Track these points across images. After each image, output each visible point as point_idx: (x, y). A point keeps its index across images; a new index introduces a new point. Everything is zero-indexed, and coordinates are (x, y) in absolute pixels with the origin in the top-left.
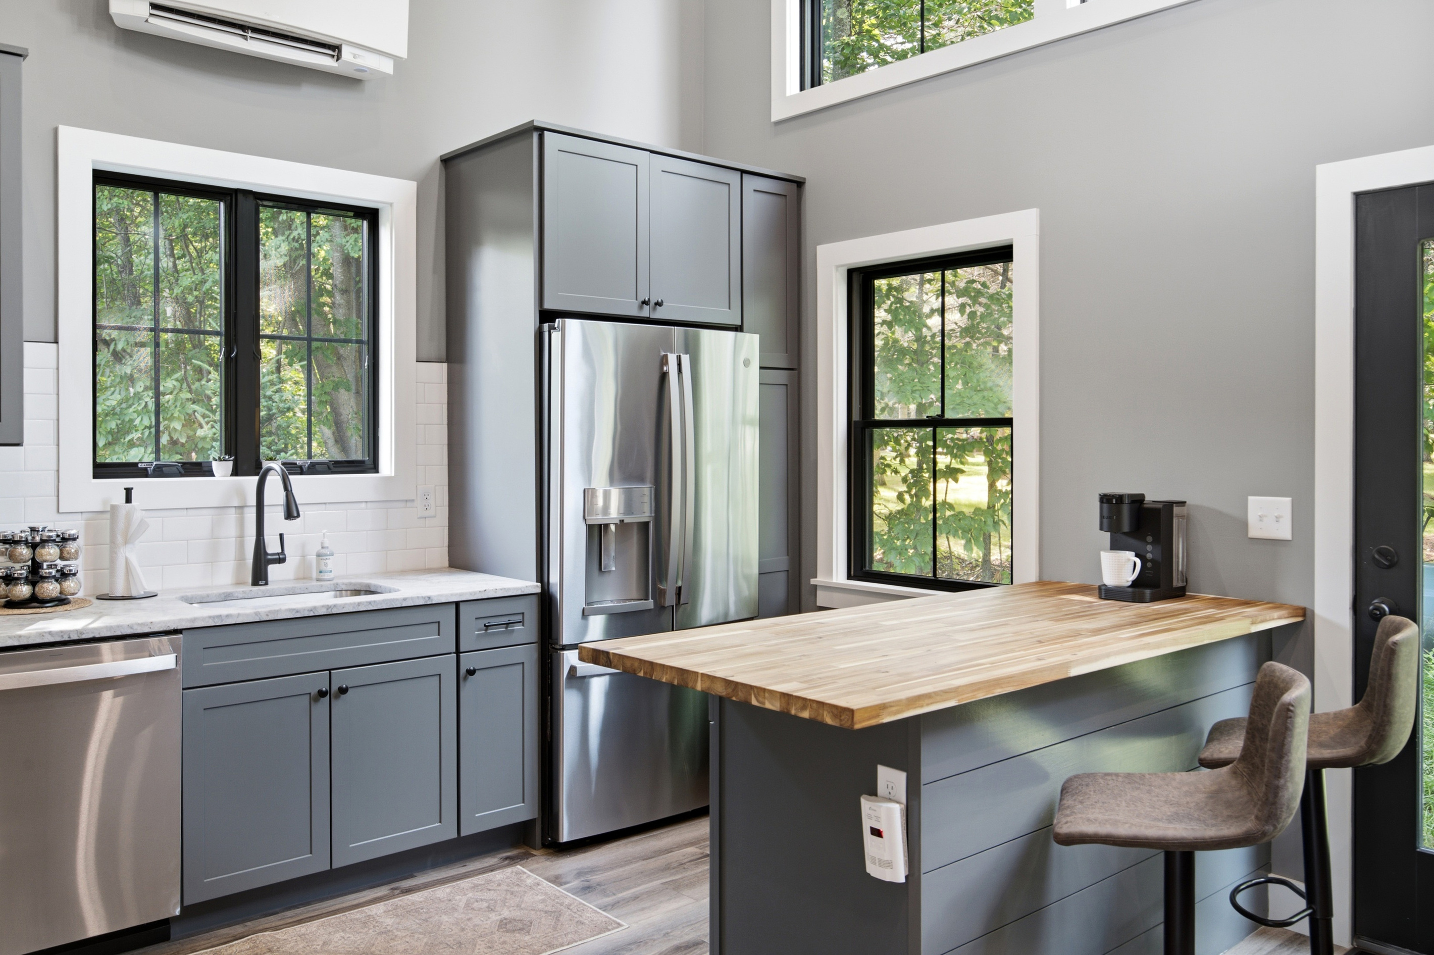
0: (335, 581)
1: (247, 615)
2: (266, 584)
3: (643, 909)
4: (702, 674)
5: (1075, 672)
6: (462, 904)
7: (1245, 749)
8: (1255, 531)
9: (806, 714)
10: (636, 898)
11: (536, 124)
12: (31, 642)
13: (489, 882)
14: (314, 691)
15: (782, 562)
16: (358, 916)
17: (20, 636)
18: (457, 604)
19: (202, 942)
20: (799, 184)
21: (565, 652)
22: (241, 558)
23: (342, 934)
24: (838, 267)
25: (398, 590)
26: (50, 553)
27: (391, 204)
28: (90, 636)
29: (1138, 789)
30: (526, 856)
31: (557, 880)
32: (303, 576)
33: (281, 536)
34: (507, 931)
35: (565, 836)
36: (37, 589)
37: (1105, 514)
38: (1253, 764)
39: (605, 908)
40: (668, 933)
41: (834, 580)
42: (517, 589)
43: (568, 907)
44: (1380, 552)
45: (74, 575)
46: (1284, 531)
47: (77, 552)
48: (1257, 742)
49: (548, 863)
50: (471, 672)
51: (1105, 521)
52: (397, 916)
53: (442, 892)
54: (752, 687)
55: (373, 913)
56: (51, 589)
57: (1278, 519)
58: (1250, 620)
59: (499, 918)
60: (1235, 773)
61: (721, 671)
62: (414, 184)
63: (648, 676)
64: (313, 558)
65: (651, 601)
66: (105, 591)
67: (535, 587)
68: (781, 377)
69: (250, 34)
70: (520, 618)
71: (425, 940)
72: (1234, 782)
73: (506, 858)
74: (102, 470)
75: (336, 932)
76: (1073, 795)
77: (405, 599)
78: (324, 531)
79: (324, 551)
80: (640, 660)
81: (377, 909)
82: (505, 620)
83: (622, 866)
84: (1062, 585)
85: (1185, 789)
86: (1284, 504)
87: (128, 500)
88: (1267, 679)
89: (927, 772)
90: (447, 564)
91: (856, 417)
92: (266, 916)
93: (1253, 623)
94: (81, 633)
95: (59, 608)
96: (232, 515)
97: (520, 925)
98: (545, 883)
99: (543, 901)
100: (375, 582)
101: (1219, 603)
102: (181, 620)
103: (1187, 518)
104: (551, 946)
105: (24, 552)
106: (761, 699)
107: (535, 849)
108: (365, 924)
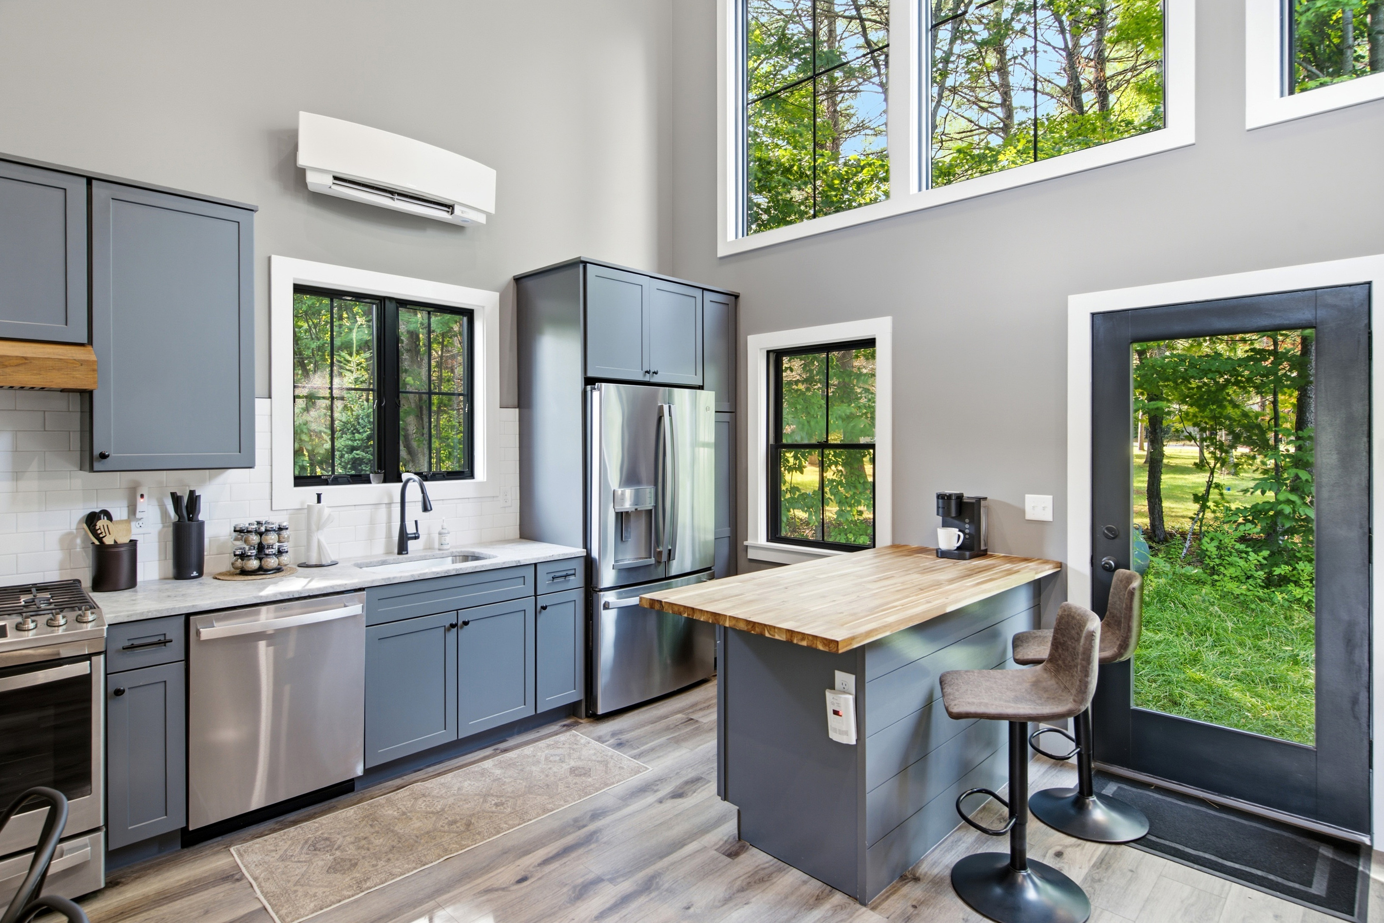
0: (451, 550)
1: (407, 577)
2: (407, 553)
3: (659, 757)
4: (730, 616)
5: (949, 609)
6: (543, 759)
7: (1051, 655)
8: (1029, 516)
9: (804, 643)
10: (652, 750)
11: (582, 259)
12: (268, 600)
13: (557, 742)
14: (447, 625)
15: (726, 531)
16: (476, 769)
17: (261, 597)
18: (535, 564)
19: (377, 792)
20: (737, 297)
21: (602, 593)
22: (389, 536)
23: (469, 782)
24: (761, 349)
25: (496, 557)
26: (272, 538)
27: (483, 307)
28: (307, 595)
29: (988, 680)
30: (576, 724)
31: (600, 739)
32: (429, 547)
33: (416, 522)
34: (576, 775)
35: (600, 711)
36: (263, 562)
37: (940, 505)
38: (1058, 665)
39: (634, 757)
40: (678, 773)
41: (759, 543)
42: (572, 554)
43: (612, 757)
44: (1107, 529)
45: (287, 552)
46: (1048, 516)
47: (289, 537)
48: (1060, 651)
49: (591, 728)
50: (544, 608)
51: (941, 510)
52: (502, 768)
53: (528, 750)
54: (765, 625)
55: (486, 766)
56: (272, 562)
57: (1044, 508)
58: (1034, 572)
59: (568, 767)
60: (1045, 670)
61: (741, 613)
62: (498, 294)
63: (690, 617)
64: (436, 537)
65: (653, 559)
66: (302, 560)
67: (581, 552)
68: (726, 417)
69: (396, 197)
70: (573, 572)
71: (524, 784)
72: (1045, 676)
73: (564, 726)
74: (300, 481)
75: (465, 780)
76: (950, 686)
77: (504, 563)
78: (444, 518)
79: (444, 531)
80: (685, 607)
81: (488, 764)
82: (564, 573)
83: (639, 728)
84: (908, 548)
85: (1016, 680)
86: (1047, 500)
87: (319, 501)
88: (1066, 613)
89: (869, 674)
90: (518, 536)
91: (771, 441)
92: (415, 771)
93: (1036, 573)
94: (301, 593)
95: (278, 574)
96: (383, 510)
97: (583, 771)
98: (593, 741)
99: (595, 754)
100: (478, 550)
101: (1009, 559)
102: (365, 582)
103: (987, 507)
104: (607, 785)
105: (255, 539)
106: (771, 633)
107: (581, 718)
108: (482, 774)
